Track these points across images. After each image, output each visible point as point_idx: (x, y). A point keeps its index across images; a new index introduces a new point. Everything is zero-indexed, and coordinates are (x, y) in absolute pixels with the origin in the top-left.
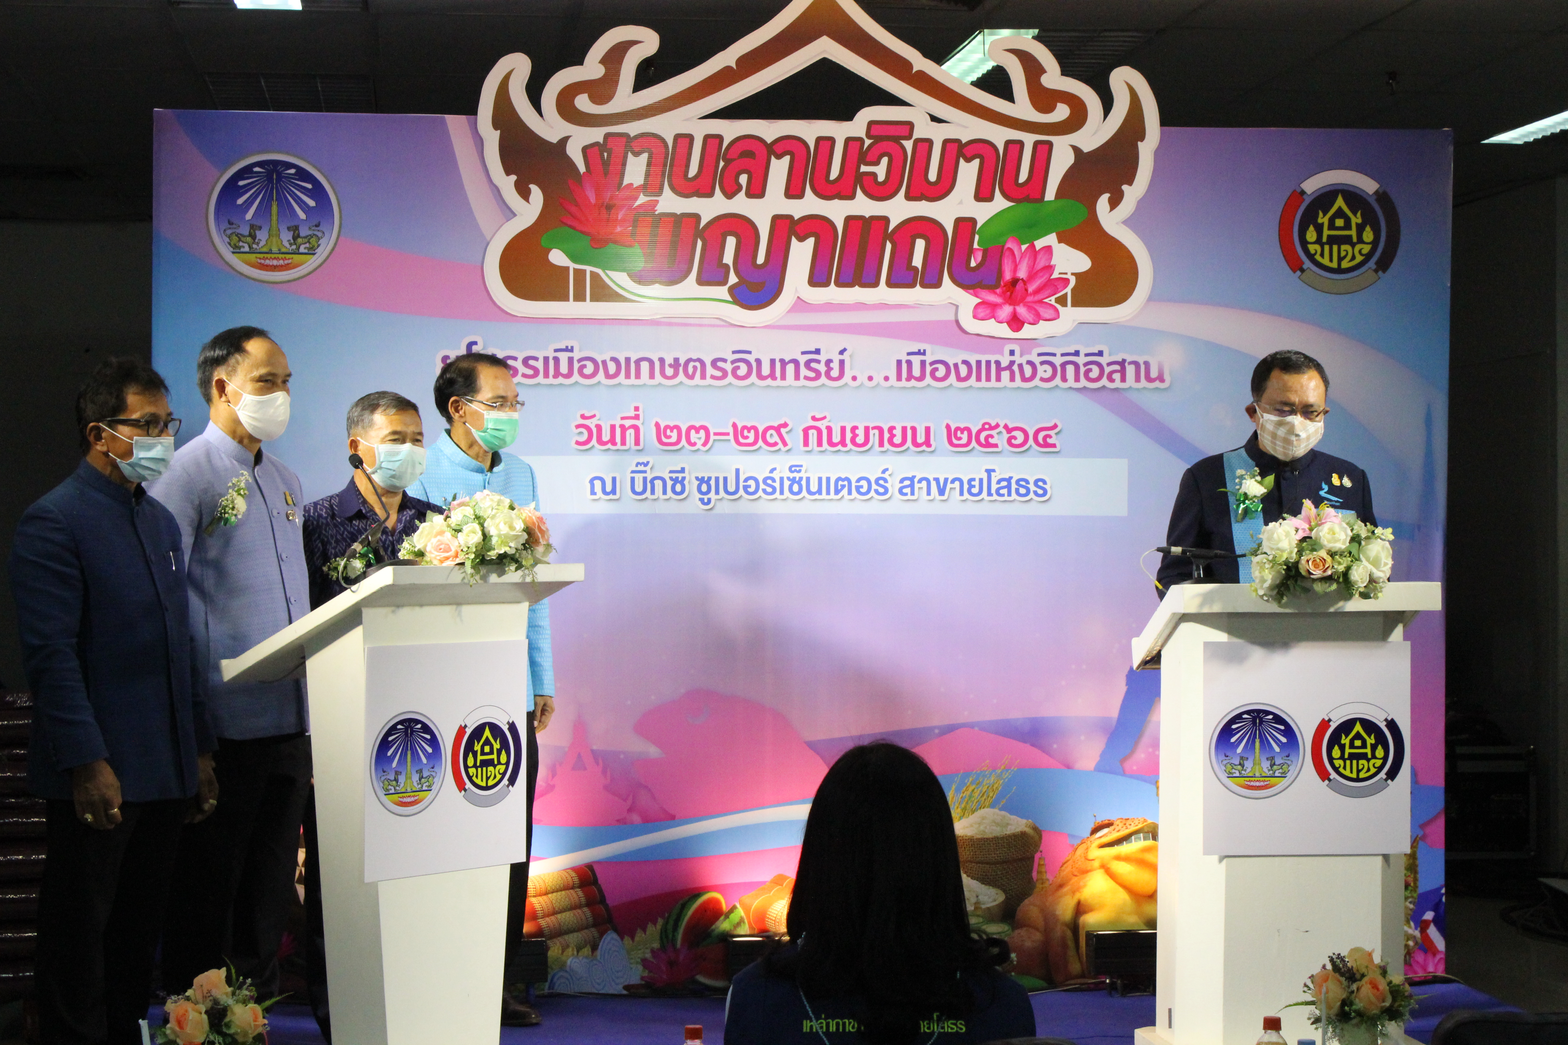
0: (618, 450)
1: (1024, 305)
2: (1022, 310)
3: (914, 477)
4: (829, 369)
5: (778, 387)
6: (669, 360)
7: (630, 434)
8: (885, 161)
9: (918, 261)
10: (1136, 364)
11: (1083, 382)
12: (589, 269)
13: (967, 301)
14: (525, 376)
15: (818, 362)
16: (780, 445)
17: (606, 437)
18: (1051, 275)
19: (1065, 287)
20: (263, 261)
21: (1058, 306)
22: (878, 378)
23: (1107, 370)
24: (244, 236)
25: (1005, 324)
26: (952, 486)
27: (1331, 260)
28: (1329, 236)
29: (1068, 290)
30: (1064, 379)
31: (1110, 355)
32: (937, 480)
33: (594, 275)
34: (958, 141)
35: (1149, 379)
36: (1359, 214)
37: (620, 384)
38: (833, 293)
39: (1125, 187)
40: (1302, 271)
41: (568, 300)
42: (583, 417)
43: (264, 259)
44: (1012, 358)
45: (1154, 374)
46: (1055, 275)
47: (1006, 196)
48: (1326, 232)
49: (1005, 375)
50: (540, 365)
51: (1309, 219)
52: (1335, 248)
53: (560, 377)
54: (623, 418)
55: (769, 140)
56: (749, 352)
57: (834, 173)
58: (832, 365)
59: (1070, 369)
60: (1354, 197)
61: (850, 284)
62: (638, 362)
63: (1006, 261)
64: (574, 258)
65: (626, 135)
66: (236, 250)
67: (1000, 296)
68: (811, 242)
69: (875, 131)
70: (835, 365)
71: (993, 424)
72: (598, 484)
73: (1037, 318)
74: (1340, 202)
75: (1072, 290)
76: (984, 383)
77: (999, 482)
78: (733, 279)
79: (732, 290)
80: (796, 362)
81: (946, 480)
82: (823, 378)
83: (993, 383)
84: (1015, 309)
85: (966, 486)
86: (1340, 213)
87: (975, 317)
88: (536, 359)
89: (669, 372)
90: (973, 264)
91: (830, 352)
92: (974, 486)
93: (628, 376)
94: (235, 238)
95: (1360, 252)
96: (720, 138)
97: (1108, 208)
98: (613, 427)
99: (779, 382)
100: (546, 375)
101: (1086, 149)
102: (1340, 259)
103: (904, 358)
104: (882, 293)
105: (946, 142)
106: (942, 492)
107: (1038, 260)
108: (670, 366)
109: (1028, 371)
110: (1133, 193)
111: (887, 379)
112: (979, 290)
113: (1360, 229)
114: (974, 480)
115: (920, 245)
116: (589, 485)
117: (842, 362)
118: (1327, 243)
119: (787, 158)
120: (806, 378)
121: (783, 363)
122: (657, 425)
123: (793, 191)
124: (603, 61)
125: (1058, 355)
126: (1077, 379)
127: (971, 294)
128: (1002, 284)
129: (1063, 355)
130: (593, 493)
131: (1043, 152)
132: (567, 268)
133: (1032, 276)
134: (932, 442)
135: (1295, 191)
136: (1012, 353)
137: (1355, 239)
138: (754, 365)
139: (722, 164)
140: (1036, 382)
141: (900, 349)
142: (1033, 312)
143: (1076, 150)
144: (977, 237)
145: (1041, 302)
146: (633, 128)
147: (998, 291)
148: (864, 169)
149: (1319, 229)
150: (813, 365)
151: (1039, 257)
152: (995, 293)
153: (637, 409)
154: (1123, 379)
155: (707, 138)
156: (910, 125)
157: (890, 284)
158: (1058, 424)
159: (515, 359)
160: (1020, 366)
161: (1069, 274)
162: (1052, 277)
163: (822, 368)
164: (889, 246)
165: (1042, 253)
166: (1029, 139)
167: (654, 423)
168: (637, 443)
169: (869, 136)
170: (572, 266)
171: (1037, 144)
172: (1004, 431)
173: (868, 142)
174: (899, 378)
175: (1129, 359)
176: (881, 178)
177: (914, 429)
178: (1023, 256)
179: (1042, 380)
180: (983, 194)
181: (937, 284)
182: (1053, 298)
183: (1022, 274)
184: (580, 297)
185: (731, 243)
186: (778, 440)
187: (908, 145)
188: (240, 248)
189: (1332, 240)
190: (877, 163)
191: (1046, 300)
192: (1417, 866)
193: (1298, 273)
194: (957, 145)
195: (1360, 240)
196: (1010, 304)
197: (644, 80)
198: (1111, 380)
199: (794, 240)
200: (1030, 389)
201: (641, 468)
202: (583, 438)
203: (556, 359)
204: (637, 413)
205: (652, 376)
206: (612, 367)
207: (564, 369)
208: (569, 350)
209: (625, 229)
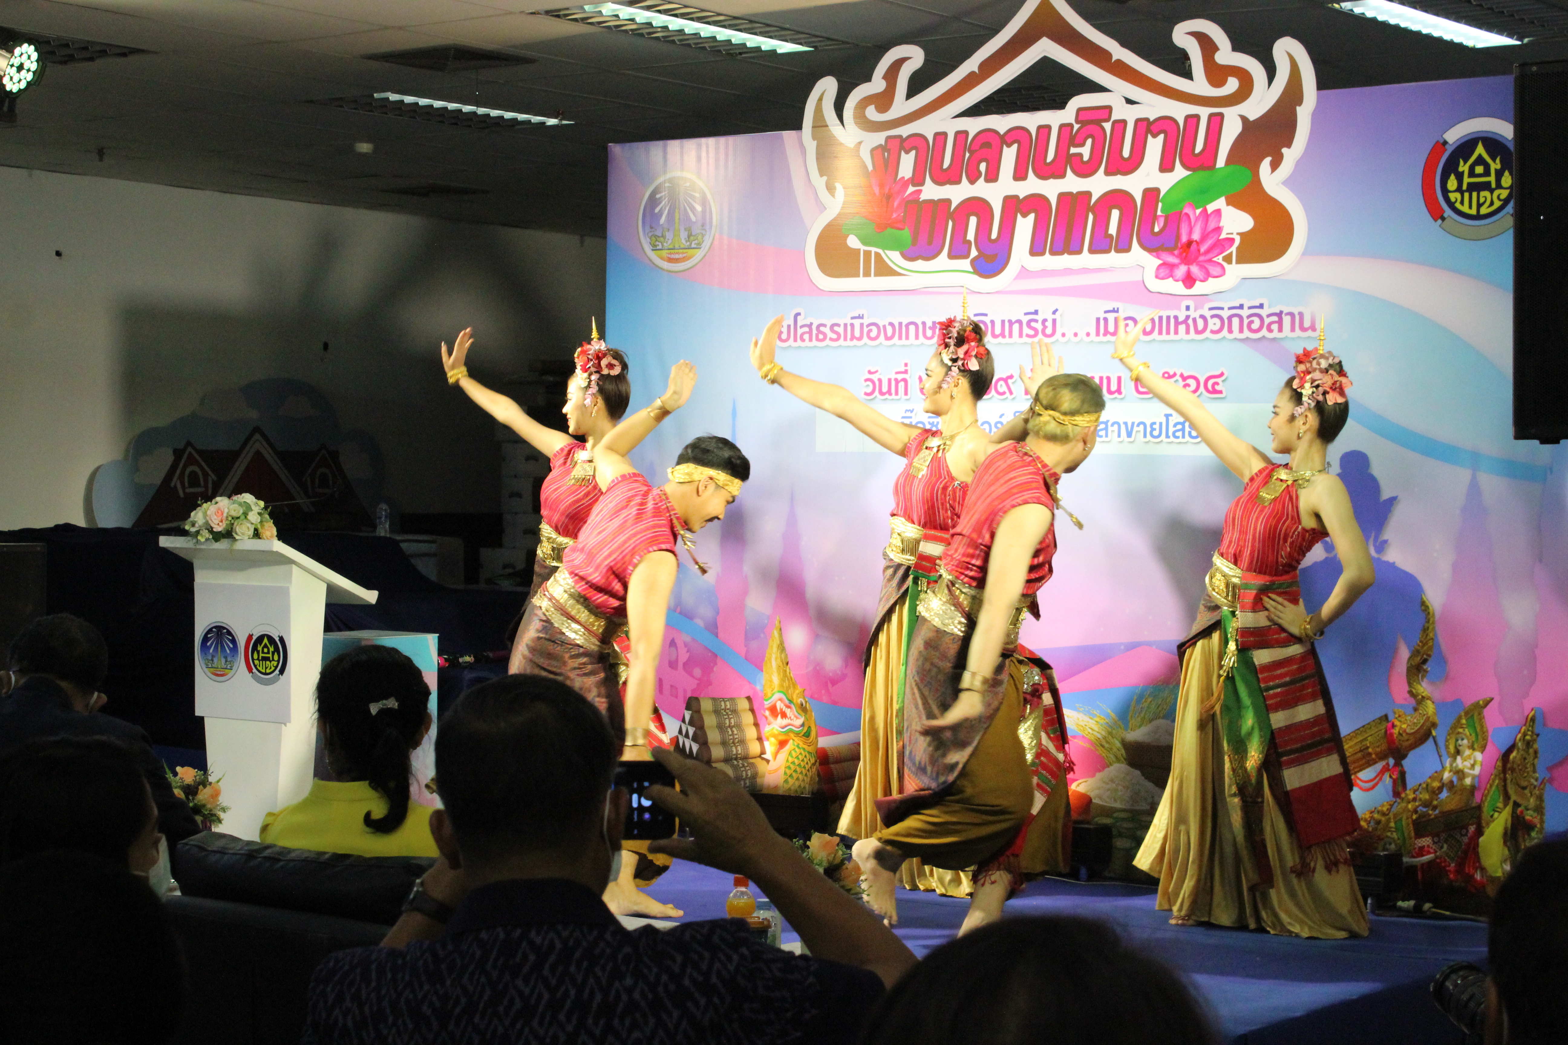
0: (893, 399)
1: (1197, 265)
2: (1195, 269)
3: (1108, 421)
4: (1045, 327)
5: (1007, 344)
6: (929, 324)
7: (902, 385)
8: (1089, 142)
9: (1113, 229)
10: (1292, 315)
11: (1247, 333)
12: (873, 250)
13: (1151, 262)
14: (831, 339)
15: (1036, 321)
16: (1008, 394)
17: (885, 389)
18: (1220, 235)
19: (1231, 246)
20: (669, 256)
21: (1225, 264)
22: (1082, 335)
23: (1267, 321)
24: (659, 237)
25: (1181, 283)
26: (1138, 429)
27: (1470, 207)
28: (1469, 184)
29: (1233, 249)
30: (1230, 331)
31: (1269, 307)
32: (1126, 424)
33: (877, 255)
34: (1147, 119)
35: (1303, 329)
36: (1498, 160)
37: (894, 344)
38: (1048, 261)
39: (1284, 150)
40: (1443, 219)
41: (859, 276)
42: (870, 372)
43: (671, 254)
44: (1188, 313)
45: (1307, 324)
46: (1223, 236)
47: (1185, 166)
48: (1466, 180)
49: (1182, 328)
50: (841, 330)
51: (1451, 168)
52: (1475, 194)
53: (855, 340)
54: (897, 373)
55: (1002, 132)
56: (986, 315)
57: (1050, 157)
58: (1047, 324)
59: (1236, 321)
60: (1493, 144)
61: (1061, 253)
62: (907, 326)
63: (1183, 225)
64: (864, 243)
65: (900, 137)
66: (655, 248)
67: (1177, 257)
68: (1032, 216)
69: (1084, 116)
70: (1049, 324)
71: (1171, 373)
73: (1208, 275)
74: (1480, 150)
75: (1238, 249)
76: (1164, 336)
77: (1175, 426)
78: (974, 253)
79: (973, 262)
80: (1019, 322)
81: (1133, 424)
82: (1040, 335)
83: (1172, 336)
84: (1189, 268)
85: (1149, 429)
86: (1480, 161)
87: (1157, 277)
88: (838, 325)
89: (929, 333)
90: (1157, 229)
91: (1045, 313)
92: (1155, 429)
93: (900, 338)
94: (654, 238)
95: (1498, 198)
96: (966, 133)
97: (1269, 169)
98: (890, 380)
99: (1007, 340)
100: (845, 339)
101: (1252, 116)
102: (1479, 206)
103: (1102, 316)
104: (1086, 259)
105: (1138, 121)
106: (1129, 435)
107: (1209, 223)
108: (930, 328)
109: (1200, 324)
110: (1291, 155)
111: (1088, 334)
112: (1161, 253)
113: (1499, 174)
114: (1155, 423)
115: (1115, 214)
117: (1054, 321)
118: (1466, 191)
119: (1015, 146)
120: (1028, 336)
121: (1011, 323)
123: (1020, 175)
124: (884, 78)
125: (1226, 309)
126: (1241, 330)
127: (1154, 256)
128: (1179, 245)
129: (1230, 308)
131: (1216, 123)
132: (860, 250)
133: (1204, 237)
134: (1123, 390)
135: (1437, 142)
136: (1188, 308)
137: (1493, 185)
138: (989, 325)
139: (967, 155)
140: (1207, 334)
141: (1098, 307)
142: (1204, 270)
143: (1244, 119)
144: (1160, 205)
145: (1210, 261)
146: (905, 131)
147: (1176, 252)
148: (1073, 150)
149: (1460, 177)
150: (1033, 324)
151: (1211, 219)
152: (1174, 254)
153: (906, 365)
154: (1280, 330)
155: (958, 134)
156: (1109, 109)
157: (1092, 251)
158: (1224, 372)
159: (825, 326)
160: (1194, 320)
161: (1235, 234)
162: (1221, 237)
163: (1039, 326)
164: (1091, 217)
165: (1213, 216)
166: (1204, 112)
167: (918, 377)
168: (906, 394)
169: (1077, 122)
170: (863, 248)
171: (1211, 116)
172: (1180, 379)
173: (1076, 127)
174: (1098, 334)
175: (1286, 310)
176: (1086, 158)
177: (1108, 379)
178: (1197, 219)
179: (1213, 332)
180: (1166, 166)
181: (1127, 249)
182: (1220, 257)
183: (1196, 236)
184: (867, 274)
185: (973, 221)
186: (1007, 391)
187: (1107, 126)
188: (656, 246)
189: (1472, 187)
190: (1082, 144)
191: (1215, 259)
192: (1543, 808)
193: (1440, 221)
194: (1146, 122)
195: (1499, 186)
196: (1185, 264)
197: (914, 89)
198: (1270, 330)
199: (1019, 216)
200: (1202, 340)
201: (908, 414)
202: (869, 390)
203: (852, 325)
204: (906, 368)
205: (917, 337)
206: (890, 332)
207: (857, 334)
208: (860, 317)
209: (899, 215)
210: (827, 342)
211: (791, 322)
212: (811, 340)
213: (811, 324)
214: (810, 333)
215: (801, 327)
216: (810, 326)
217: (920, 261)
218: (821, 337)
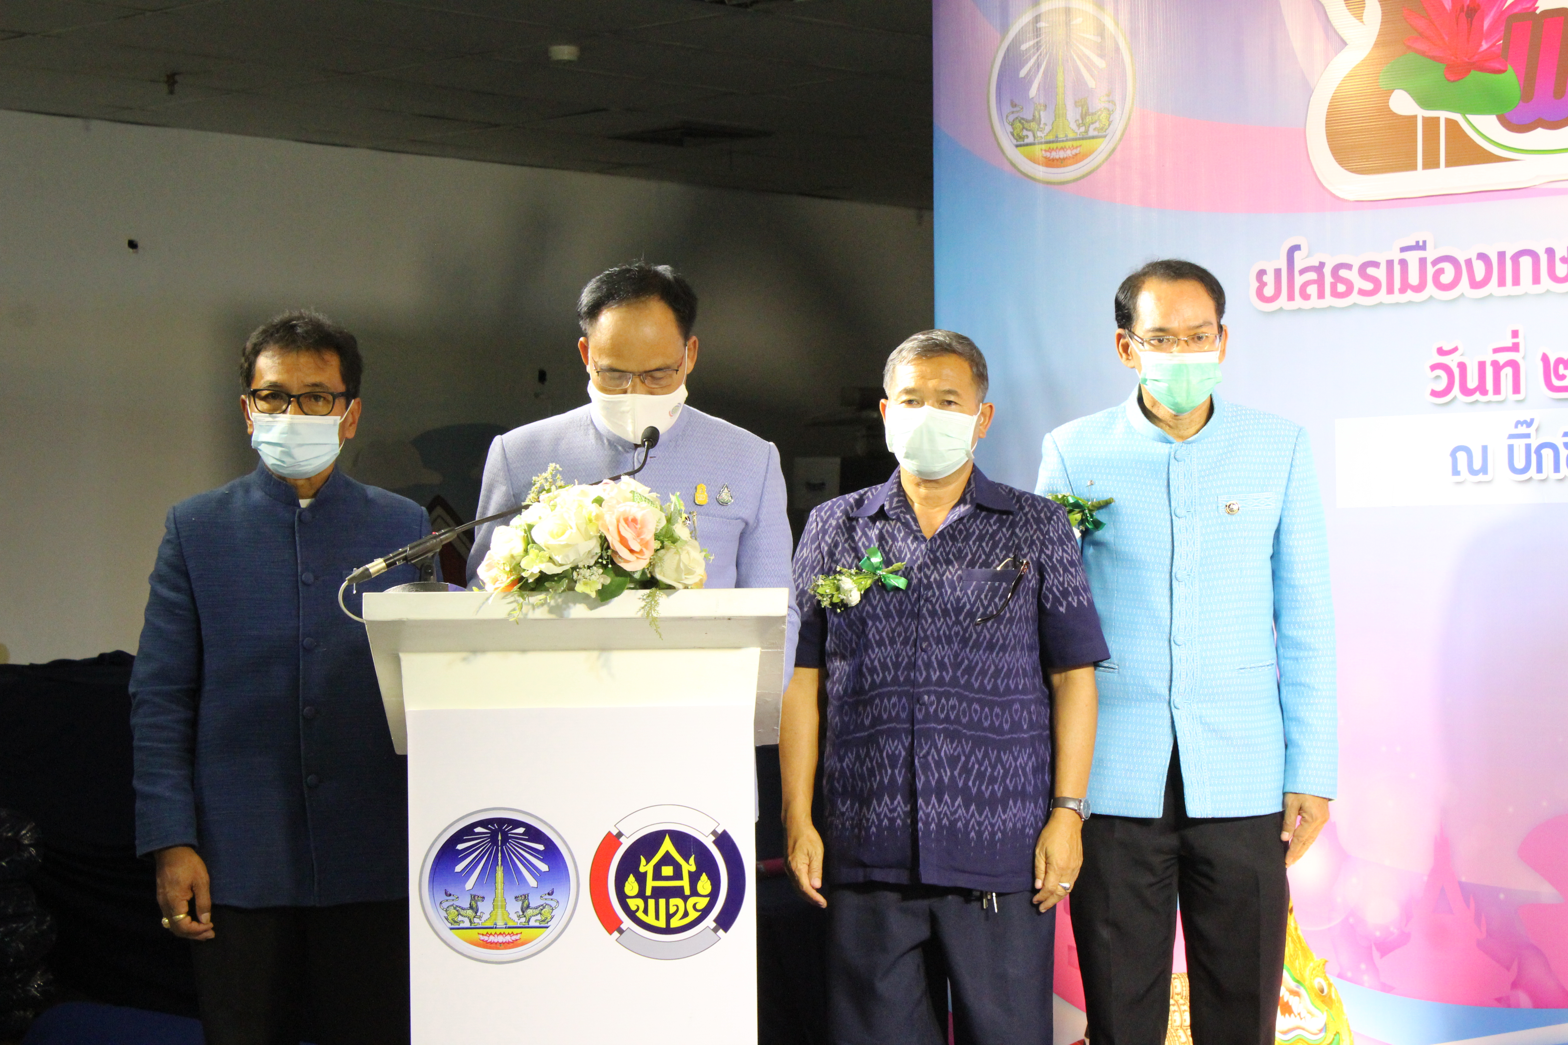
0: (1489, 402)
6: (1561, 251)
7: (1507, 373)
12: (1443, 115)
14: (1362, 292)
17: (1472, 382)
20: (1048, 154)
24: (1027, 121)
33: (1451, 124)
37: (1490, 295)
41: (1415, 167)
42: (1441, 352)
43: (1050, 150)
50: (1380, 273)
53: (1409, 292)
54: (1496, 351)
62: (1516, 258)
64: (1424, 102)
66: (1020, 142)
72: (1462, 456)
88: (1376, 265)
89: (1562, 270)
93: (1502, 283)
94: (1018, 125)
98: (1482, 365)
100: (1390, 291)
108: (1563, 260)
116: (1450, 460)
122: (1545, 359)
130: (1456, 472)
132: (1415, 117)
153: (1515, 334)
159: (1349, 267)
167: (1540, 356)
168: (1516, 389)
170: (1421, 113)
184: (1431, 163)
188: (1022, 138)
201: (1523, 430)
202: (1441, 385)
203: (1403, 263)
204: (1515, 340)
205: (1536, 280)
206: (1479, 270)
207: (1414, 278)
208: (1420, 246)
209: (1494, 45)
210: (1355, 297)
211: (1283, 265)
212: (1321, 295)
213: (1322, 265)
214: (1320, 282)
215: (1302, 272)
216: (1319, 269)
217: (1540, 131)
218: (1341, 288)
